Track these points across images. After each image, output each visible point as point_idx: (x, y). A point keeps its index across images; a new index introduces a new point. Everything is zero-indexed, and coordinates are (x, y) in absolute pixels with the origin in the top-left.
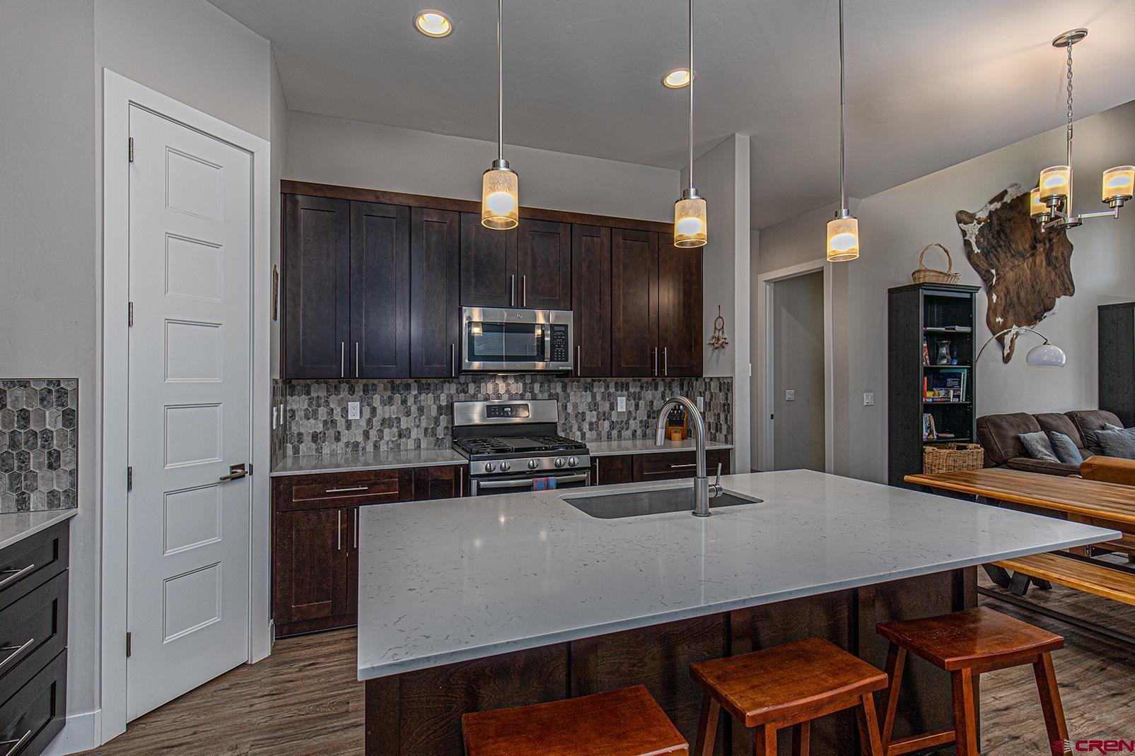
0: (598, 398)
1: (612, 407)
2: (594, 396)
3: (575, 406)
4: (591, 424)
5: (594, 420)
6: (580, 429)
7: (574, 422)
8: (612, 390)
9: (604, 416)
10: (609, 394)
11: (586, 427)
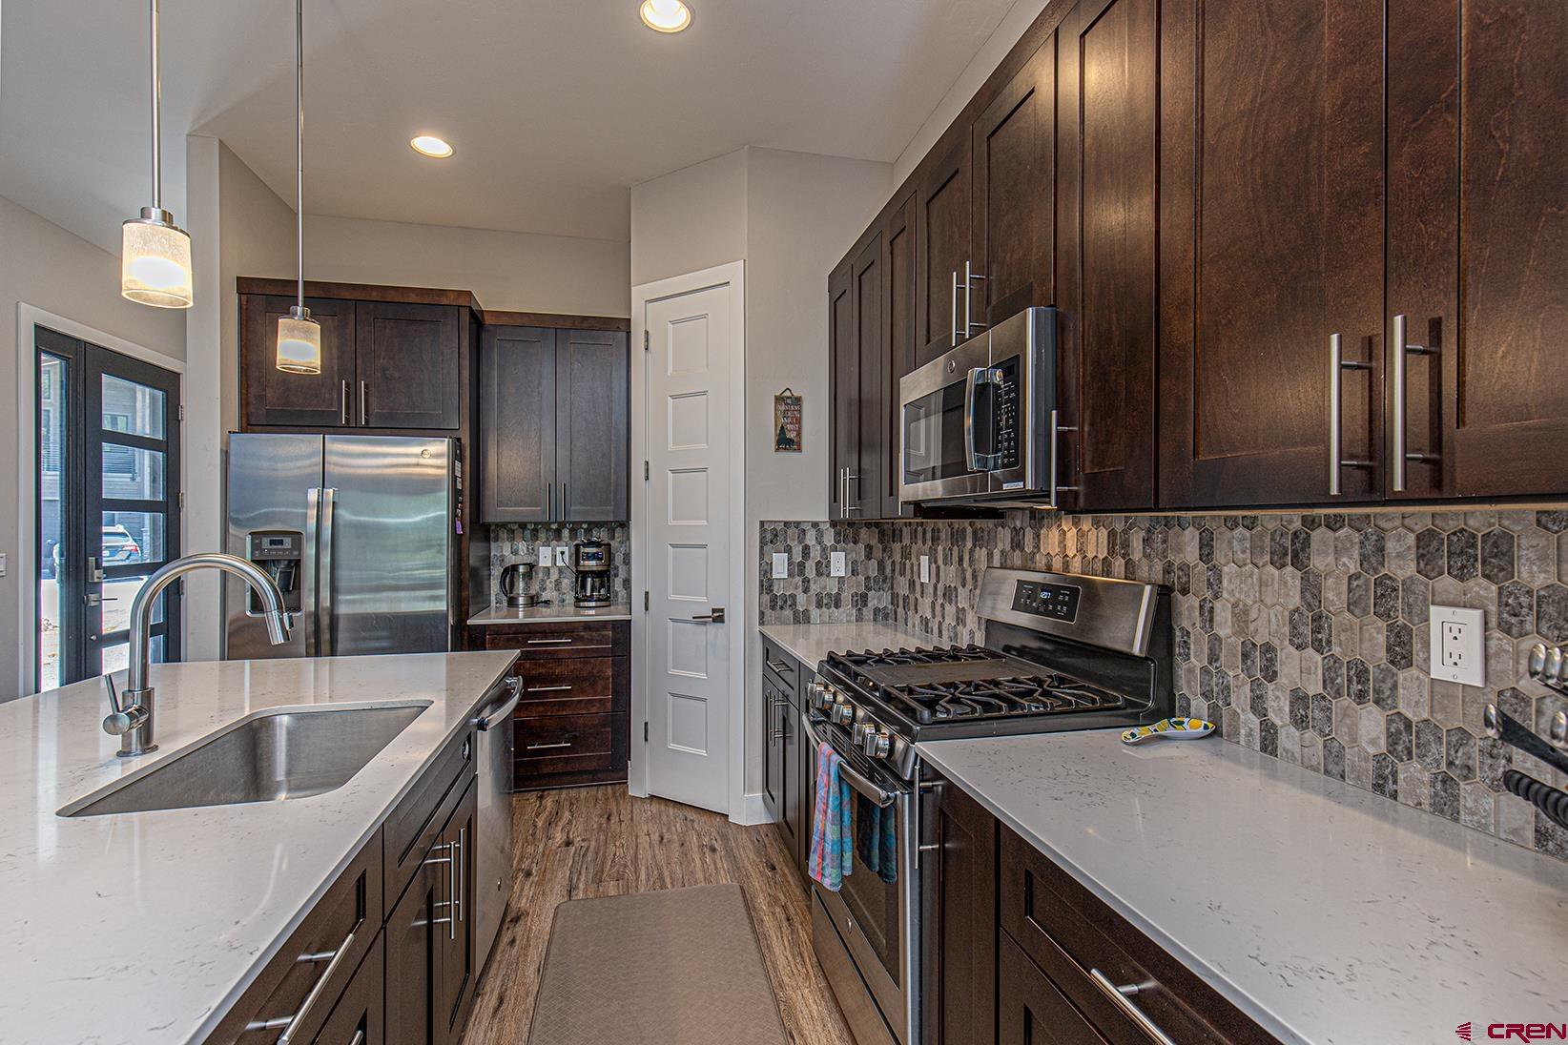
0: (1334, 595)
1: (1403, 649)
2: (1311, 587)
3: (1241, 616)
4: (1299, 699)
5: (1314, 687)
6: (1258, 705)
7: (1234, 673)
8: (1402, 567)
9: (1361, 683)
10: (1386, 588)
11: (1279, 707)
